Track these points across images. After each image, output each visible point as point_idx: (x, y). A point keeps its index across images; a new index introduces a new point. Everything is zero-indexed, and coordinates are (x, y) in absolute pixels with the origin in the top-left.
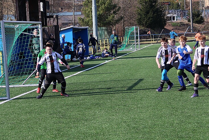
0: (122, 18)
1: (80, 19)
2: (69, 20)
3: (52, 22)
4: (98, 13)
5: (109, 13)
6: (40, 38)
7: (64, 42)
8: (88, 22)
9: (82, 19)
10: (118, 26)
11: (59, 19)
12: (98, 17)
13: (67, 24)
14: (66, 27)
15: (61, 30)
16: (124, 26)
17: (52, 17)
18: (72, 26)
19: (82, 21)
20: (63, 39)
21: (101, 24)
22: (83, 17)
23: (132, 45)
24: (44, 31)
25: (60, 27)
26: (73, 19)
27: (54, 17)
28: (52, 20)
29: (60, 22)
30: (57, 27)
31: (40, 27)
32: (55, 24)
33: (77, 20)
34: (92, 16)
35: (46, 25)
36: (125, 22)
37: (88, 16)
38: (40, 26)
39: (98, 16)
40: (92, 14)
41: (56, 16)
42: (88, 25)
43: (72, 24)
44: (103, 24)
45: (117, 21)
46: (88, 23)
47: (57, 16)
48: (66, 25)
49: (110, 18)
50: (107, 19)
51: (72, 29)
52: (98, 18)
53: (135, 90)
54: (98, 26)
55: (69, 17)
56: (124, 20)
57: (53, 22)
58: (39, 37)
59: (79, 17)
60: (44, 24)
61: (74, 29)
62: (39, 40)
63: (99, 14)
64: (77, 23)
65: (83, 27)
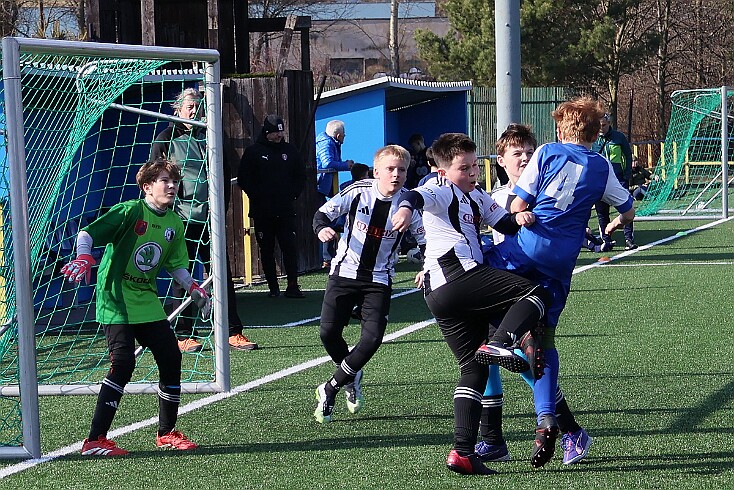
0: (654, 42)
1: (429, 41)
2: (369, 42)
3: (275, 55)
4: (526, 10)
5: (587, 11)
6: (211, 139)
7: (337, 165)
8: (473, 55)
9: (437, 40)
10: (635, 87)
11: (316, 38)
12: (528, 34)
13: (357, 65)
14: (348, 83)
15: (323, 95)
16: (663, 84)
17: (278, 24)
18: (384, 79)
19: (440, 50)
20: (335, 147)
21: (538, 72)
22: (442, 30)
23: (702, 186)
24: (230, 97)
25: (317, 80)
26: (392, 42)
27: (290, 25)
28: (276, 41)
29: (320, 53)
30: (301, 82)
31: (208, 78)
32: (294, 62)
33: (413, 49)
34: (492, 28)
35: (244, 68)
36: (670, 66)
37: (472, 27)
38: (209, 73)
39: (527, 25)
40: (492, 16)
41: (300, 20)
42: (468, 72)
43: (386, 66)
44: (549, 69)
45: (630, 60)
46: (471, 62)
47: (304, 24)
48: (351, 71)
49: (591, 38)
50: (575, 44)
51: (382, 96)
52: (524, 38)
53: (715, 430)
54: (522, 77)
55: (367, 27)
56: (663, 53)
57: (283, 53)
58: (204, 129)
59: (424, 29)
60: (232, 64)
61: (392, 97)
62: (204, 146)
63: (533, 16)
64: (413, 62)
65: (441, 86)
